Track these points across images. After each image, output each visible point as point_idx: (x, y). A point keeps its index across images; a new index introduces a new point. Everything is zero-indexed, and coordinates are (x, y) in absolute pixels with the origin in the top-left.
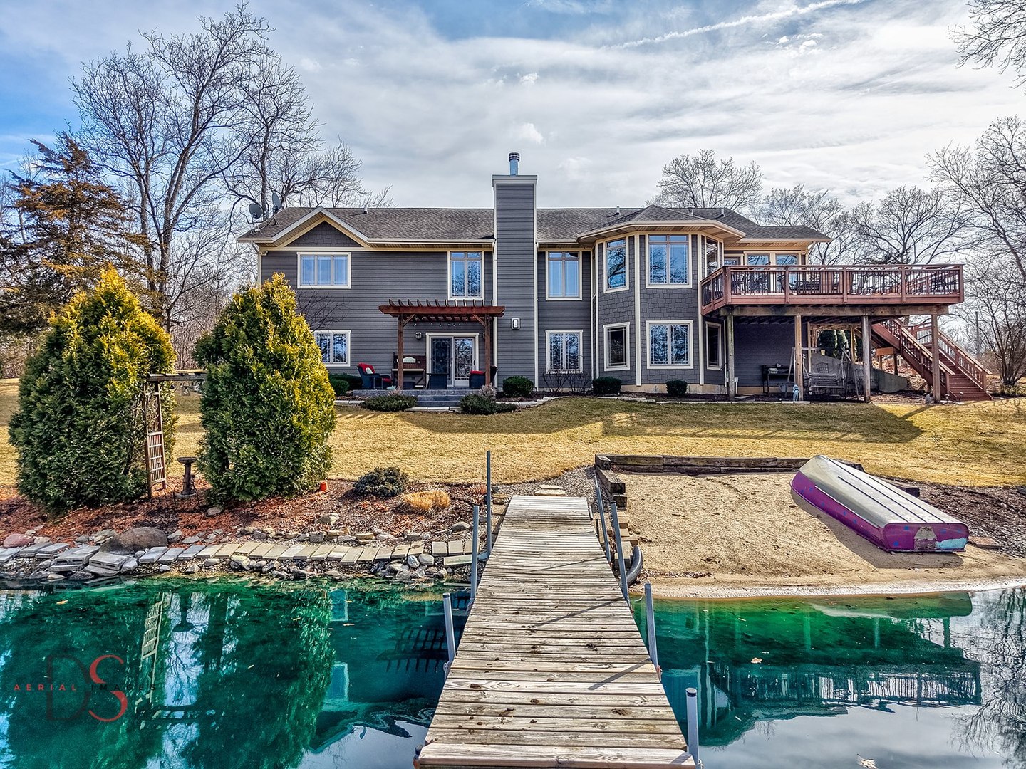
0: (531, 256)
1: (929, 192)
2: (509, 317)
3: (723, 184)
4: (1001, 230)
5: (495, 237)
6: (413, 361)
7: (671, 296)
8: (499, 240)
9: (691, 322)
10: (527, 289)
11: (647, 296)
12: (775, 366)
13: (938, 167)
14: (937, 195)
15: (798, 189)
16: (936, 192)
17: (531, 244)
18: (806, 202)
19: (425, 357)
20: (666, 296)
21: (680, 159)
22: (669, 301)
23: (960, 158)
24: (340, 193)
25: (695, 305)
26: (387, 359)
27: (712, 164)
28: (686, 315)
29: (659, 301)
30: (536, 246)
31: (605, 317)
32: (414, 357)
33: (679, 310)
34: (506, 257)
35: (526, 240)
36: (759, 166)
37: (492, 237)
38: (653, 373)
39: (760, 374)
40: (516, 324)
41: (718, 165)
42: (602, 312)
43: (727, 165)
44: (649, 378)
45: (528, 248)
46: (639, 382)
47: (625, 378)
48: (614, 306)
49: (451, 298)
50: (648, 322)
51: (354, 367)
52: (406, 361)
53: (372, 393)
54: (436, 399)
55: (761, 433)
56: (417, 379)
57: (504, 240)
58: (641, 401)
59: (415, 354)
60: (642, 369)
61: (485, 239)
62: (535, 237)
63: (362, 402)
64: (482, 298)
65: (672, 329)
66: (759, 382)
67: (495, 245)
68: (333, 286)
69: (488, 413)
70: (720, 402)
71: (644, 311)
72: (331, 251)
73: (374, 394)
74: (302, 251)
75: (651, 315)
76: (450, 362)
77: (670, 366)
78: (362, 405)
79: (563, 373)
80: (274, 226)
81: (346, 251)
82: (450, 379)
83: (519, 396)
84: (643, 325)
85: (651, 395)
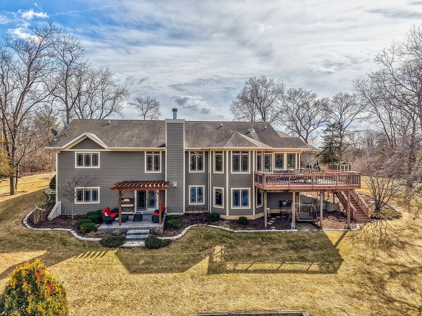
0: (182, 155)
1: (352, 95)
2: (172, 182)
3: (270, 89)
4: (378, 114)
5: (166, 146)
6: (128, 200)
7: (242, 177)
8: (168, 148)
9: (250, 189)
10: (180, 169)
11: (231, 177)
12: (285, 201)
13: (356, 86)
14: (355, 96)
15: (300, 89)
16: (354, 95)
17: (182, 150)
18: (303, 94)
19: (134, 198)
20: (240, 177)
21: (252, 78)
22: (240, 179)
23: (365, 83)
24: (105, 85)
25: (251, 181)
26: (116, 202)
27: (265, 81)
28: (248, 185)
29: (237, 179)
30: (184, 151)
31: (214, 183)
32: (128, 199)
33: (245, 183)
34: (171, 155)
35: (180, 148)
36: (284, 84)
37: (164, 146)
38: (233, 211)
39: (279, 204)
40: (175, 185)
41: (268, 81)
42: (213, 181)
43: (271, 81)
44: (232, 213)
46: (228, 215)
47: (222, 212)
48: (218, 179)
49: (146, 172)
50: (232, 189)
51: (102, 204)
52: (125, 200)
53: (106, 229)
54: (135, 234)
55: (275, 266)
56: (130, 209)
57: (170, 148)
58: (227, 231)
59: (130, 197)
60: (229, 209)
61: (162, 147)
62: (184, 147)
63: (101, 239)
64: (160, 172)
65: (242, 192)
66: (279, 207)
67: (166, 150)
68: (92, 167)
69: (158, 248)
70: (261, 231)
71: (230, 183)
72: (91, 151)
73: (107, 230)
74: (77, 151)
75: (233, 185)
76: (145, 200)
77: (241, 207)
78: (101, 242)
79: (196, 204)
80: (64, 136)
81: (98, 151)
82: (145, 208)
83: (174, 229)
84: (230, 190)
85: (232, 222)
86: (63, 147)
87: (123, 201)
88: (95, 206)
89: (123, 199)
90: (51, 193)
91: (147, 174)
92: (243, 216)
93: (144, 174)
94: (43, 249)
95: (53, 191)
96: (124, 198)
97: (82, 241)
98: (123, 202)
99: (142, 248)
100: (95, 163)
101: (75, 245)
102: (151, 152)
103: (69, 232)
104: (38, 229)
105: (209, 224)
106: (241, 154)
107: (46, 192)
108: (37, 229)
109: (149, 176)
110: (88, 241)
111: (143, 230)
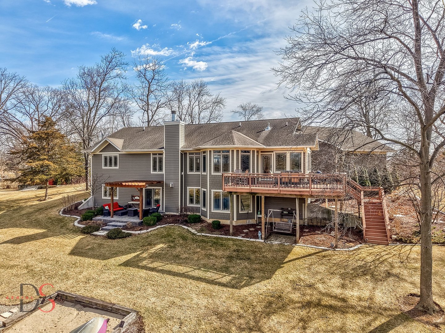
0: (178, 156)
2: (170, 182)
5: (164, 148)
6: (138, 198)
8: (166, 149)
10: (176, 170)
11: (212, 178)
17: (178, 151)
22: (221, 181)
29: (217, 180)
30: (180, 152)
31: (202, 185)
34: (168, 156)
35: (176, 149)
38: (213, 214)
40: (172, 185)
42: (201, 183)
44: (213, 216)
45: (176, 153)
46: (208, 218)
47: (206, 215)
48: (204, 181)
49: (152, 172)
50: (212, 190)
51: (120, 200)
52: (136, 198)
54: (113, 226)
57: (168, 149)
60: (209, 211)
62: (179, 148)
64: (163, 172)
65: (222, 194)
67: (164, 151)
68: (113, 168)
71: (211, 185)
72: (112, 154)
74: (104, 154)
75: (214, 187)
76: (151, 199)
77: (221, 211)
79: (194, 206)
81: (117, 154)
84: (210, 192)
87: (134, 198)
88: (106, 201)
91: (153, 175)
93: (150, 175)
100: (116, 164)
102: (156, 154)
106: (221, 154)
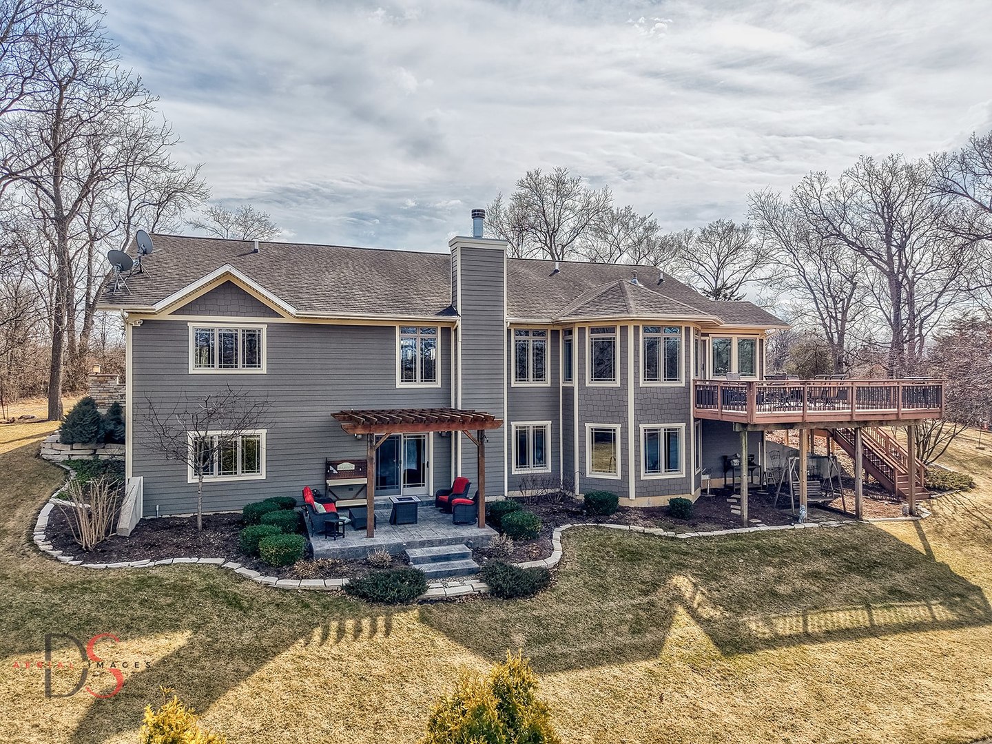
0: (501, 338)
5: (459, 313)
6: (352, 467)
7: (665, 397)
8: (466, 317)
9: (683, 425)
10: (495, 376)
11: (640, 396)
17: (501, 323)
20: (660, 396)
22: (662, 402)
25: (687, 407)
28: (679, 417)
29: (653, 401)
30: (505, 326)
31: (587, 414)
32: (352, 462)
33: (672, 411)
34: (471, 337)
35: (495, 318)
37: (451, 311)
38: (648, 484)
42: (584, 408)
44: (644, 489)
46: (632, 496)
47: (615, 489)
48: (600, 403)
49: (399, 384)
50: (642, 426)
51: (272, 480)
52: (341, 467)
53: (341, 550)
54: (435, 559)
55: (861, 617)
56: (355, 491)
57: (469, 317)
58: (660, 536)
59: (356, 458)
60: (635, 478)
61: (447, 315)
62: (506, 315)
63: (346, 581)
64: (438, 384)
65: (665, 433)
66: (719, 474)
67: (459, 323)
68: (240, 370)
69: (527, 594)
70: (738, 531)
71: (638, 412)
72: (238, 323)
73: (343, 553)
74: (196, 323)
75: (646, 418)
76: (398, 465)
77: (663, 475)
78: (348, 589)
79: (530, 472)
80: (140, 276)
81: (260, 324)
82: (397, 488)
83: (527, 539)
84: (637, 430)
85: (650, 513)
86: (158, 306)
87: (336, 469)
89: (335, 464)
90: (66, 458)
91: (405, 392)
92: (679, 496)
93: (395, 392)
94: (175, 627)
95: (72, 449)
96: (338, 459)
97: (288, 591)
98: (335, 472)
99: (482, 596)
100: (252, 360)
101: (272, 607)
102: (412, 330)
103: (219, 567)
104: (109, 565)
105: (601, 523)
106: (662, 335)
107: (47, 453)
108: (103, 566)
109: (406, 397)
110: (305, 590)
111: (445, 545)
